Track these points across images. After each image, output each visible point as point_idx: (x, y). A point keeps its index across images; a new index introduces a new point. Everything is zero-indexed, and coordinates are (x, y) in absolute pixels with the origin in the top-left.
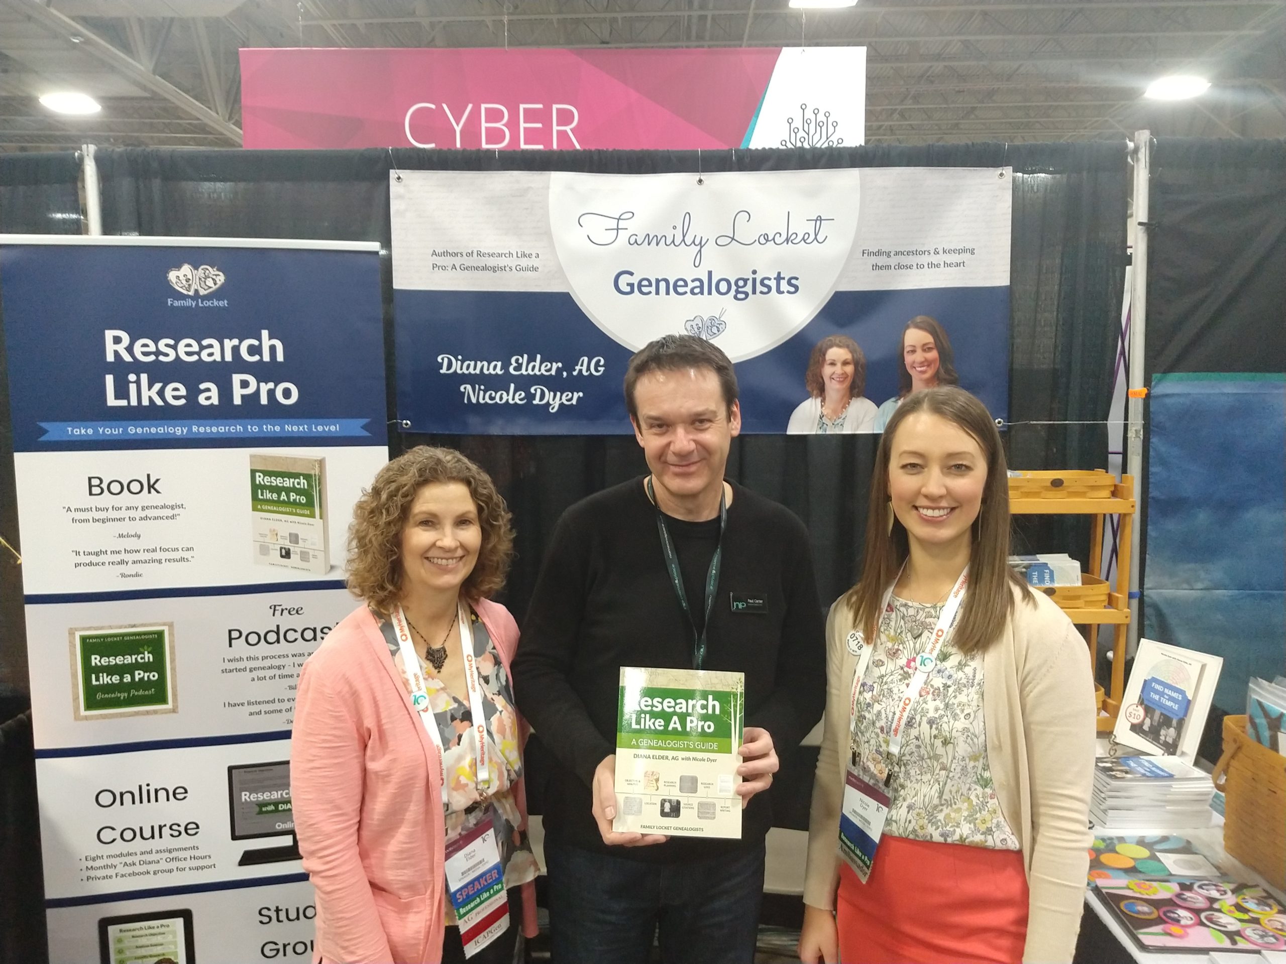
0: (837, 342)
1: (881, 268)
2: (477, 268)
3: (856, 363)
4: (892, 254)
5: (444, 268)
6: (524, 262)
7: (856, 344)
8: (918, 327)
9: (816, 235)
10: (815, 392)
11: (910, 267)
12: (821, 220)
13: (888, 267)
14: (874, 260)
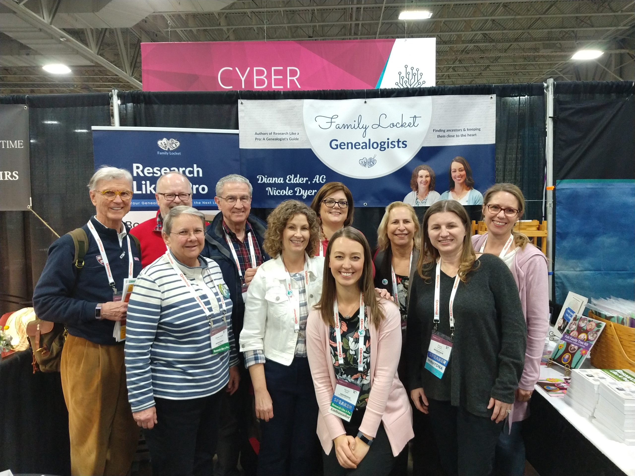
0: (423, 168)
1: (441, 137)
2: (273, 139)
3: (431, 177)
4: (446, 131)
5: (260, 140)
6: (293, 137)
7: (431, 169)
8: (457, 161)
9: (414, 124)
10: (414, 189)
11: (454, 136)
12: (416, 117)
13: (444, 136)
14: (438, 133)
